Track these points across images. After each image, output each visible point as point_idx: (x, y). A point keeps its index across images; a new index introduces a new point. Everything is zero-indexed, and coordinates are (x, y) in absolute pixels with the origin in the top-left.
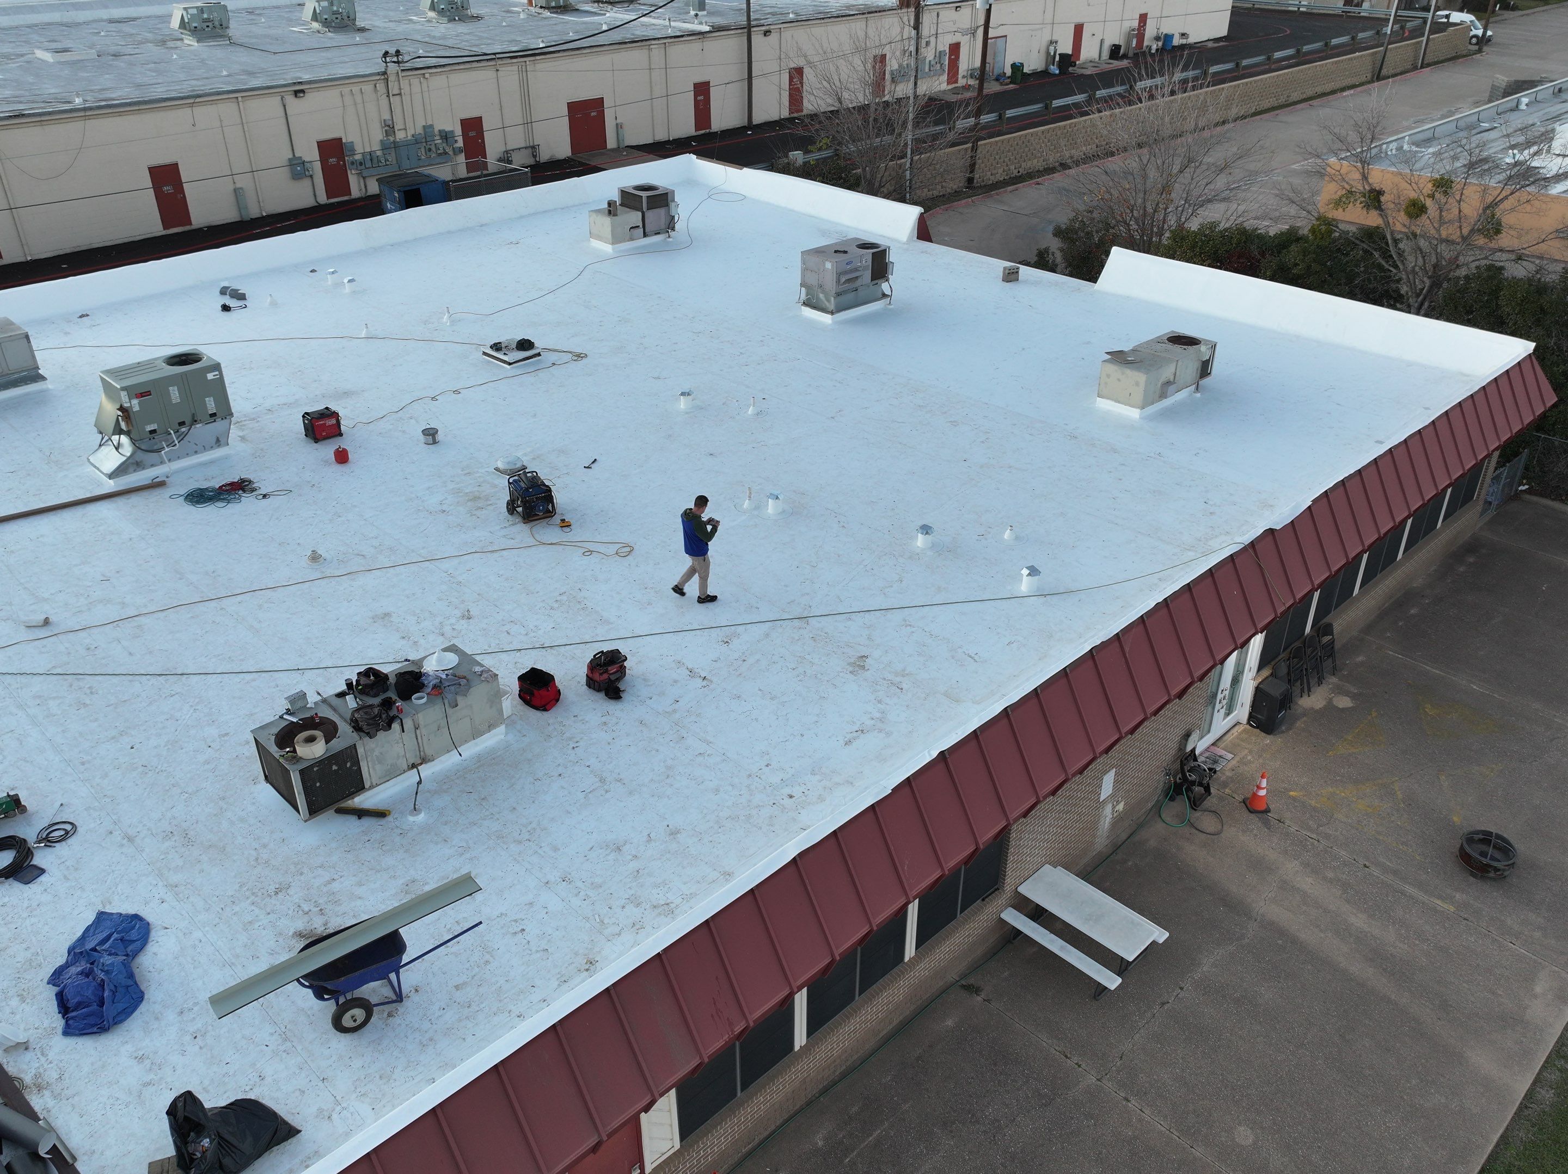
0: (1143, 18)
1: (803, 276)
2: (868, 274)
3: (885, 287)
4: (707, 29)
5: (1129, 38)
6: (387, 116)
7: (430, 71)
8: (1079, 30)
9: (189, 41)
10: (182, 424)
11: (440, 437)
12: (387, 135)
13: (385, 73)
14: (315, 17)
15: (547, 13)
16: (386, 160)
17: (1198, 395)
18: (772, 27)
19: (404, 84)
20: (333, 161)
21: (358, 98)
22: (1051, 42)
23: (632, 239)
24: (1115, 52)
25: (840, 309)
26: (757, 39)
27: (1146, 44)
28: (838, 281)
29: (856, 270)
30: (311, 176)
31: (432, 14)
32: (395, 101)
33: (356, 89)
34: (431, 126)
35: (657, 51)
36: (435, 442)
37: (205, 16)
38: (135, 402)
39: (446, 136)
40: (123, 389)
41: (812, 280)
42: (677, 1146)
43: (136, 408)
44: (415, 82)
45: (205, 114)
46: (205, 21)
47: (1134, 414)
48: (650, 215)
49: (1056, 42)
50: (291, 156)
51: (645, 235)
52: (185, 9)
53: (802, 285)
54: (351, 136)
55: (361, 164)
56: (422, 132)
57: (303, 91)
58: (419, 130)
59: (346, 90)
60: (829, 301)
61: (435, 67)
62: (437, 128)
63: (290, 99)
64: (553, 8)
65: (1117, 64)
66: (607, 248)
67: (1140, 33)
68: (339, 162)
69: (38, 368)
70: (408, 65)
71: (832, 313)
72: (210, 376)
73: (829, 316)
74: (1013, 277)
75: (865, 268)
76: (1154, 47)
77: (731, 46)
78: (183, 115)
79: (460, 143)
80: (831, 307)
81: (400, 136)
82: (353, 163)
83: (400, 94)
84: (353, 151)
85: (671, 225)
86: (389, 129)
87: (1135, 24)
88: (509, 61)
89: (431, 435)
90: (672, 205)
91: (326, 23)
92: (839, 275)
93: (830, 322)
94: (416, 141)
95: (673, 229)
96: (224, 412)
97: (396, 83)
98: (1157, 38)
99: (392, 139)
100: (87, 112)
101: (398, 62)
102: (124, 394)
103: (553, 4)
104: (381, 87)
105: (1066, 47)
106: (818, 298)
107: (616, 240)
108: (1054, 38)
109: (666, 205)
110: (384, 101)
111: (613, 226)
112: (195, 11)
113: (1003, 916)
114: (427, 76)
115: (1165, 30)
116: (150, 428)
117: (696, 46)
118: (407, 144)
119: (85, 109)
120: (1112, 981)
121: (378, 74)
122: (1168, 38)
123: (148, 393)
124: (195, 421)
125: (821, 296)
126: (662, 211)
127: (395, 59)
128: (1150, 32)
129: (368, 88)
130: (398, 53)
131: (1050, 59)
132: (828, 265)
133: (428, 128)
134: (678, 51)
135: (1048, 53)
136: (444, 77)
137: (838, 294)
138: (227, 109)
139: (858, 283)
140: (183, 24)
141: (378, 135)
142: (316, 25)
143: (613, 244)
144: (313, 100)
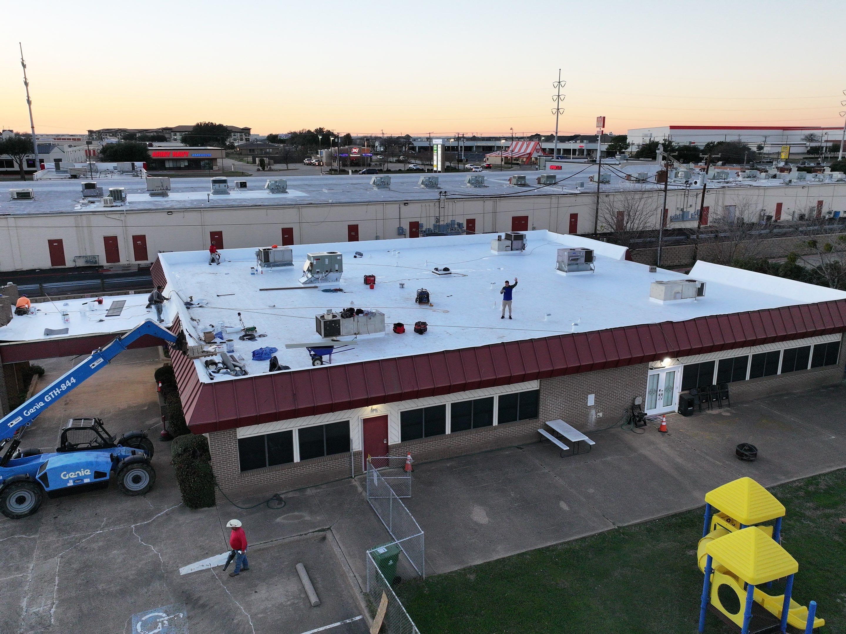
0: (820, 203)
1: (558, 258)
2: (583, 260)
3: (592, 265)
4: (579, 192)
5: (812, 210)
6: (438, 215)
7: (457, 200)
8: (779, 206)
9: (375, 189)
10: (327, 271)
11: (405, 286)
12: (436, 222)
13: (439, 199)
14: (423, 183)
15: (516, 186)
16: (434, 232)
17: (696, 302)
18: (610, 193)
19: (446, 204)
20: (414, 230)
21: (428, 208)
22: (762, 210)
23: (506, 251)
24: (802, 217)
25: (570, 271)
26: (602, 198)
27: (822, 214)
28: (569, 259)
29: (577, 256)
30: (405, 234)
31: (469, 185)
32: (442, 210)
33: (427, 204)
34: (454, 221)
35: (554, 200)
36: (403, 287)
37: (383, 180)
38: (315, 261)
39: (460, 225)
40: (312, 257)
41: (560, 260)
42: (400, 442)
43: (315, 263)
44: (450, 203)
45: (371, 208)
46: (382, 182)
47: (661, 302)
48: (514, 242)
49: (765, 210)
50: (399, 226)
51: (512, 250)
52: (376, 177)
53: (557, 262)
54: (422, 221)
55: (424, 232)
56: (450, 222)
57: (407, 203)
58: (449, 222)
59: (424, 204)
60: (565, 267)
61: (459, 199)
62: (456, 222)
63: (402, 206)
64: (519, 184)
65: (801, 222)
66: (496, 253)
67: (818, 209)
68: (416, 231)
69: (292, 261)
70: (449, 197)
71: (566, 272)
72: (338, 258)
73: (565, 273)
74: (653, 270)
75: (582, 257)
76: (827, 217)
77: (589, 200)
78: (364, 208)
79: (465, 228)
80: (566, 269)
81: (441, 223)
82: (421, 231)
83: (444, 208)
84: (422, 227)
85: (523, 247)
86: (438, 220)
87: (815, 204)
88: (490, 199)
89: (402, 286)
90: (524, 240)
91: (426, 185)
92: (569, 257)
93: (565, 275)
94: (447, 225)
95: (524, 249)
96: (340, 270)
97: (443, 203)
98: (830, 213)
99: (438, 224)
100: (332, 204)
101: (445, 196)
102: (312, 258)
103: (519, 183)
104: (437, 204)
105: (771, 212)
106: (562, 266)
107: (499, 250)
108: (764, 208)
109: (522, 240)
110: (438, 209)
111: (499, 244)
112: (379, 178)
113: (538, 430)
114: (455, 202)
115: (835, 209)
116: (317, 270)
117: (573, 199)
118: (443, 225)
119: (332, 203)
120: (566, 448)
121: (437, 199)
122: (837, 213)
123: (319, 259)
124: (331, 271)
125: (563, 266)
126: (520, 242)
127: (444, 194)
128: (825, 209)
129: (432, 204)
130: (445, 192)
131: (761, 217)
132: (566, 253)
133: (453, 222)
134: (563, 200)
135: (760, 215)
136: (462, 203)
137: (569, 265)
138: (379, 207)
139: (578, 262)
140: (374, 183)
141: (433, 221)
142: (422, 186)
143: (498, 251)
144: (410, 206)
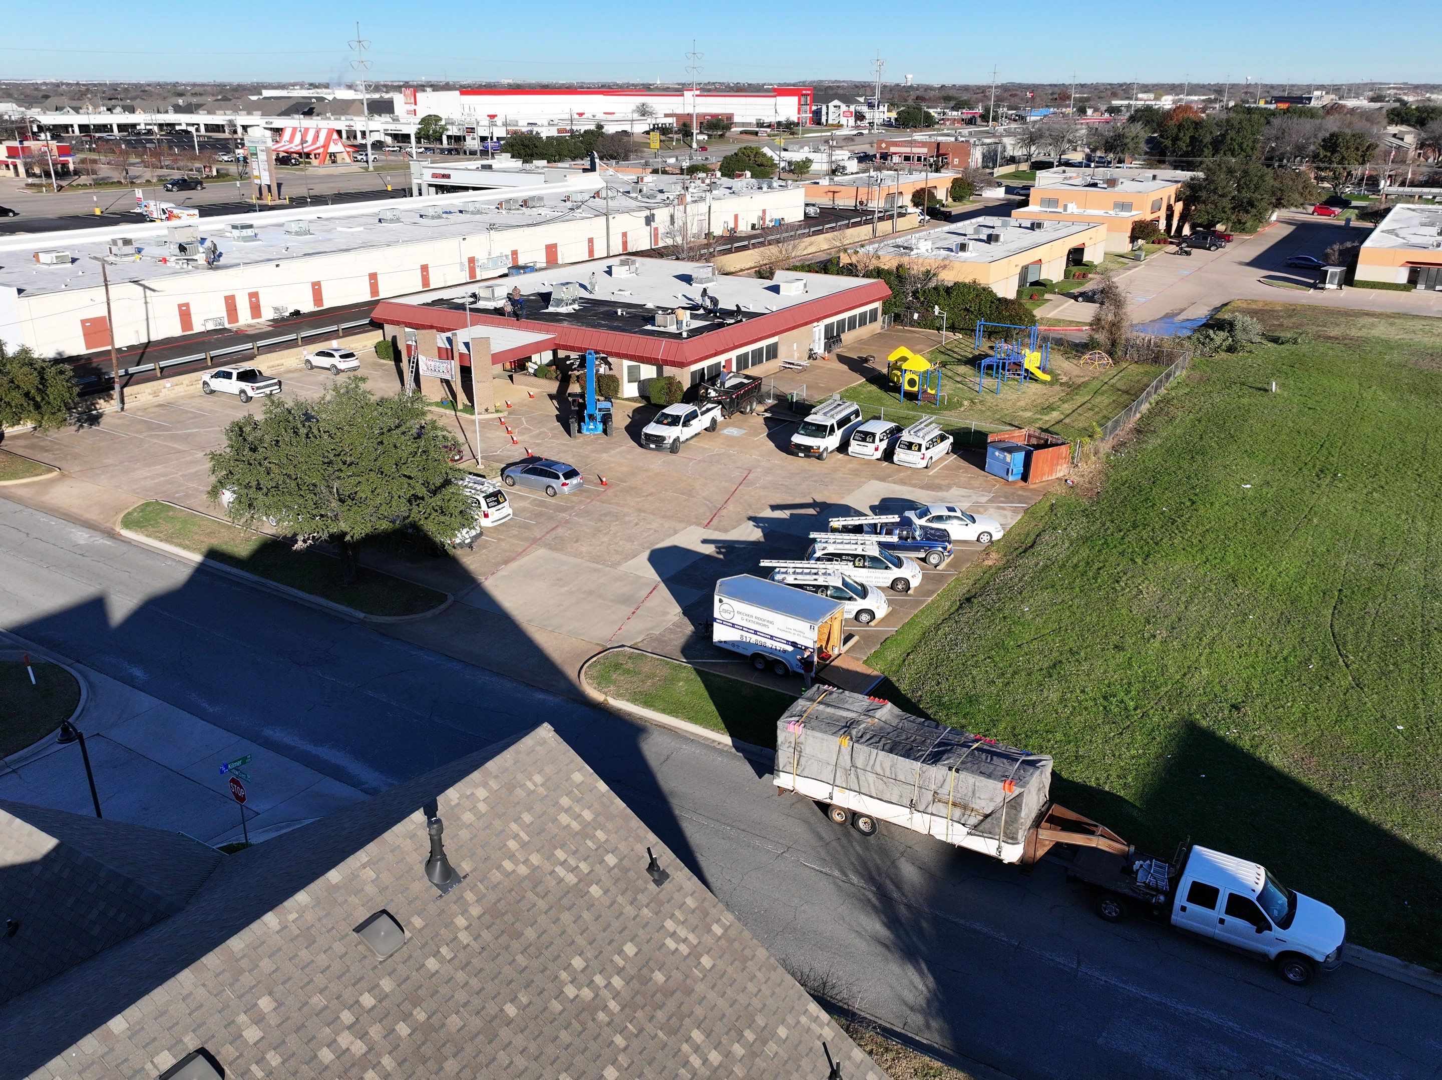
0: (764, 211)
5: (759, 220)
6: (489, 248)
8: (736, 217)
20: (472, 264)
22: (724, 223)
24: (753, 226)
27: (767, 222)
32: (492, 243)
33: (481, 238)
39: (506, 256)
49: (727, 223)
50: (460, 263)
57: (465, 238)
62: (504, 254)
63: (461, 241)
65: (754, 232)
67: (763, 218)
76: (771, 224)
83: (493, 240)
86: (490, 252)
87: (761, 215)
94: (498, 257)
97: (493, 236)
98: (771, 221)
104: (488, 237)
105: (731, 225)
110: (489, 242)
114: (502, 233)
115: (775, 217)
118: (495, 258)
122: (777, 220)
128: (768, 219)
129: (484, 237)
131: (725, 229)
135: (723, 227)
